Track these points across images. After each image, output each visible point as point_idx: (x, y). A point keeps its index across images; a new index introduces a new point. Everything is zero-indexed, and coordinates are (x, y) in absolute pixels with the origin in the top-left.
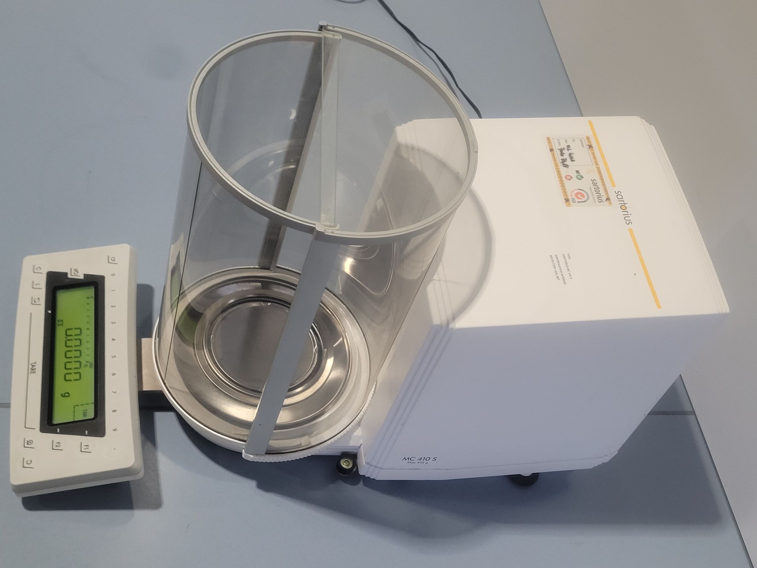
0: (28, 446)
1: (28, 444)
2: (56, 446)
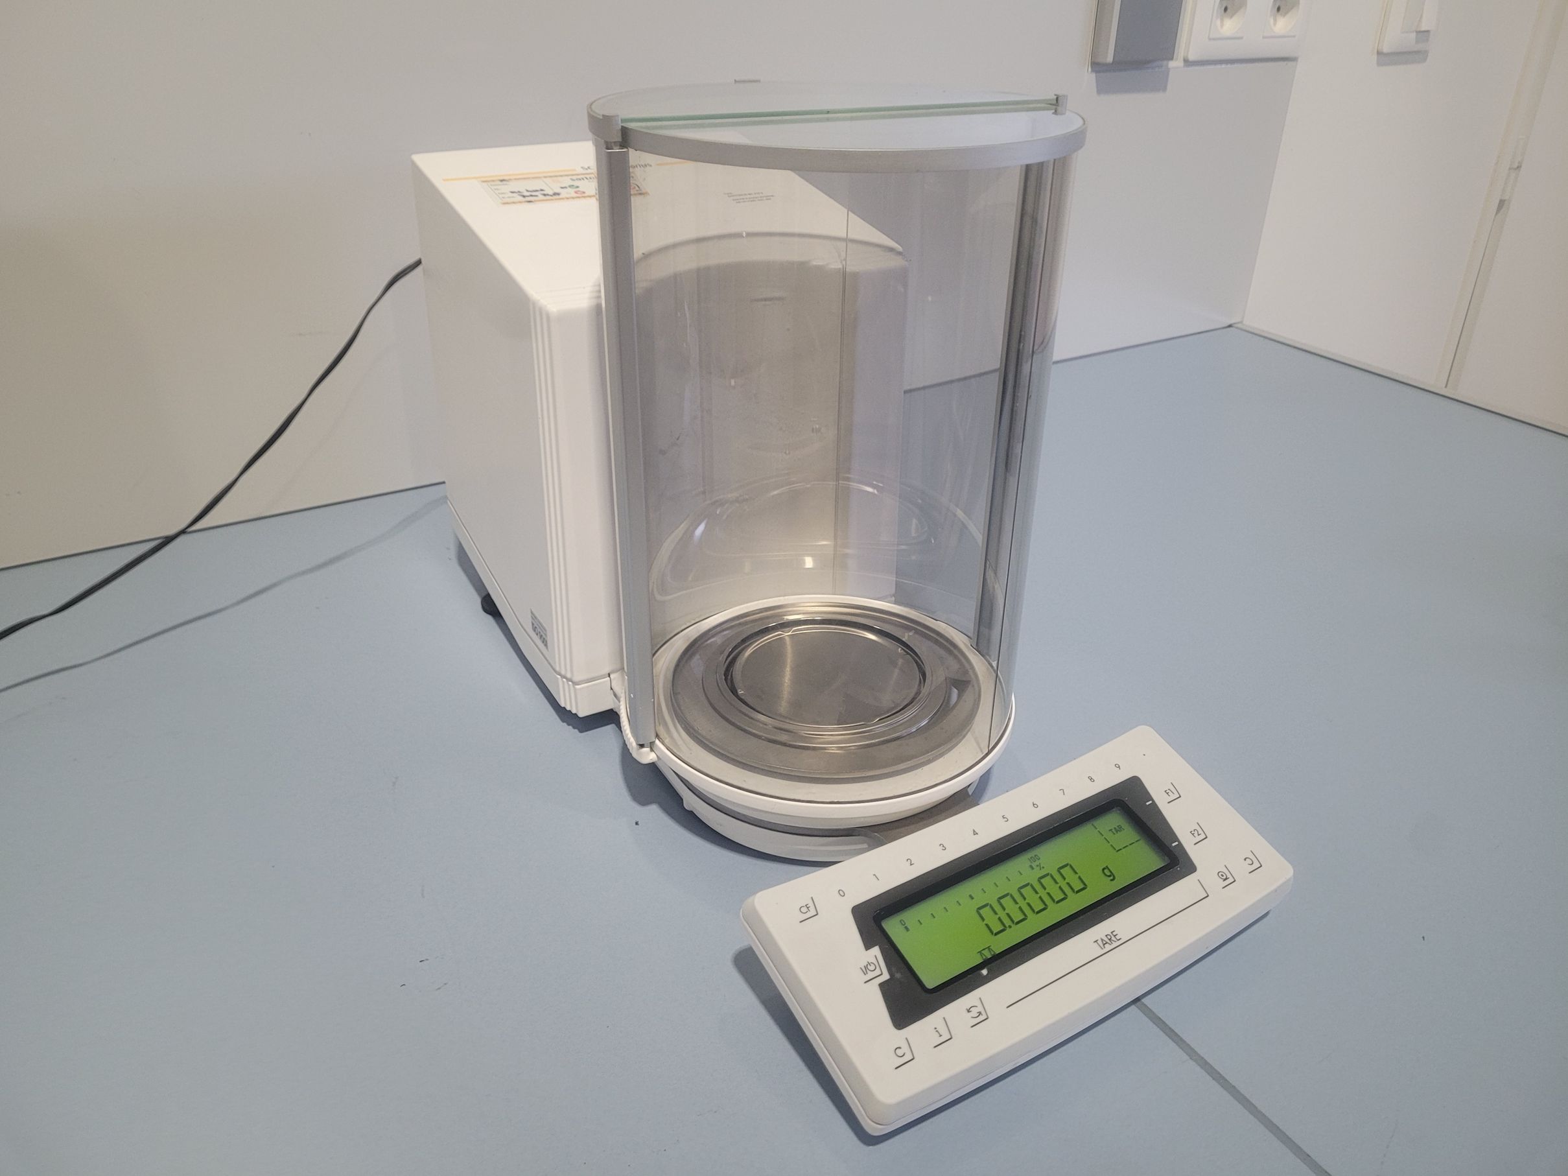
0: (1229, 875)
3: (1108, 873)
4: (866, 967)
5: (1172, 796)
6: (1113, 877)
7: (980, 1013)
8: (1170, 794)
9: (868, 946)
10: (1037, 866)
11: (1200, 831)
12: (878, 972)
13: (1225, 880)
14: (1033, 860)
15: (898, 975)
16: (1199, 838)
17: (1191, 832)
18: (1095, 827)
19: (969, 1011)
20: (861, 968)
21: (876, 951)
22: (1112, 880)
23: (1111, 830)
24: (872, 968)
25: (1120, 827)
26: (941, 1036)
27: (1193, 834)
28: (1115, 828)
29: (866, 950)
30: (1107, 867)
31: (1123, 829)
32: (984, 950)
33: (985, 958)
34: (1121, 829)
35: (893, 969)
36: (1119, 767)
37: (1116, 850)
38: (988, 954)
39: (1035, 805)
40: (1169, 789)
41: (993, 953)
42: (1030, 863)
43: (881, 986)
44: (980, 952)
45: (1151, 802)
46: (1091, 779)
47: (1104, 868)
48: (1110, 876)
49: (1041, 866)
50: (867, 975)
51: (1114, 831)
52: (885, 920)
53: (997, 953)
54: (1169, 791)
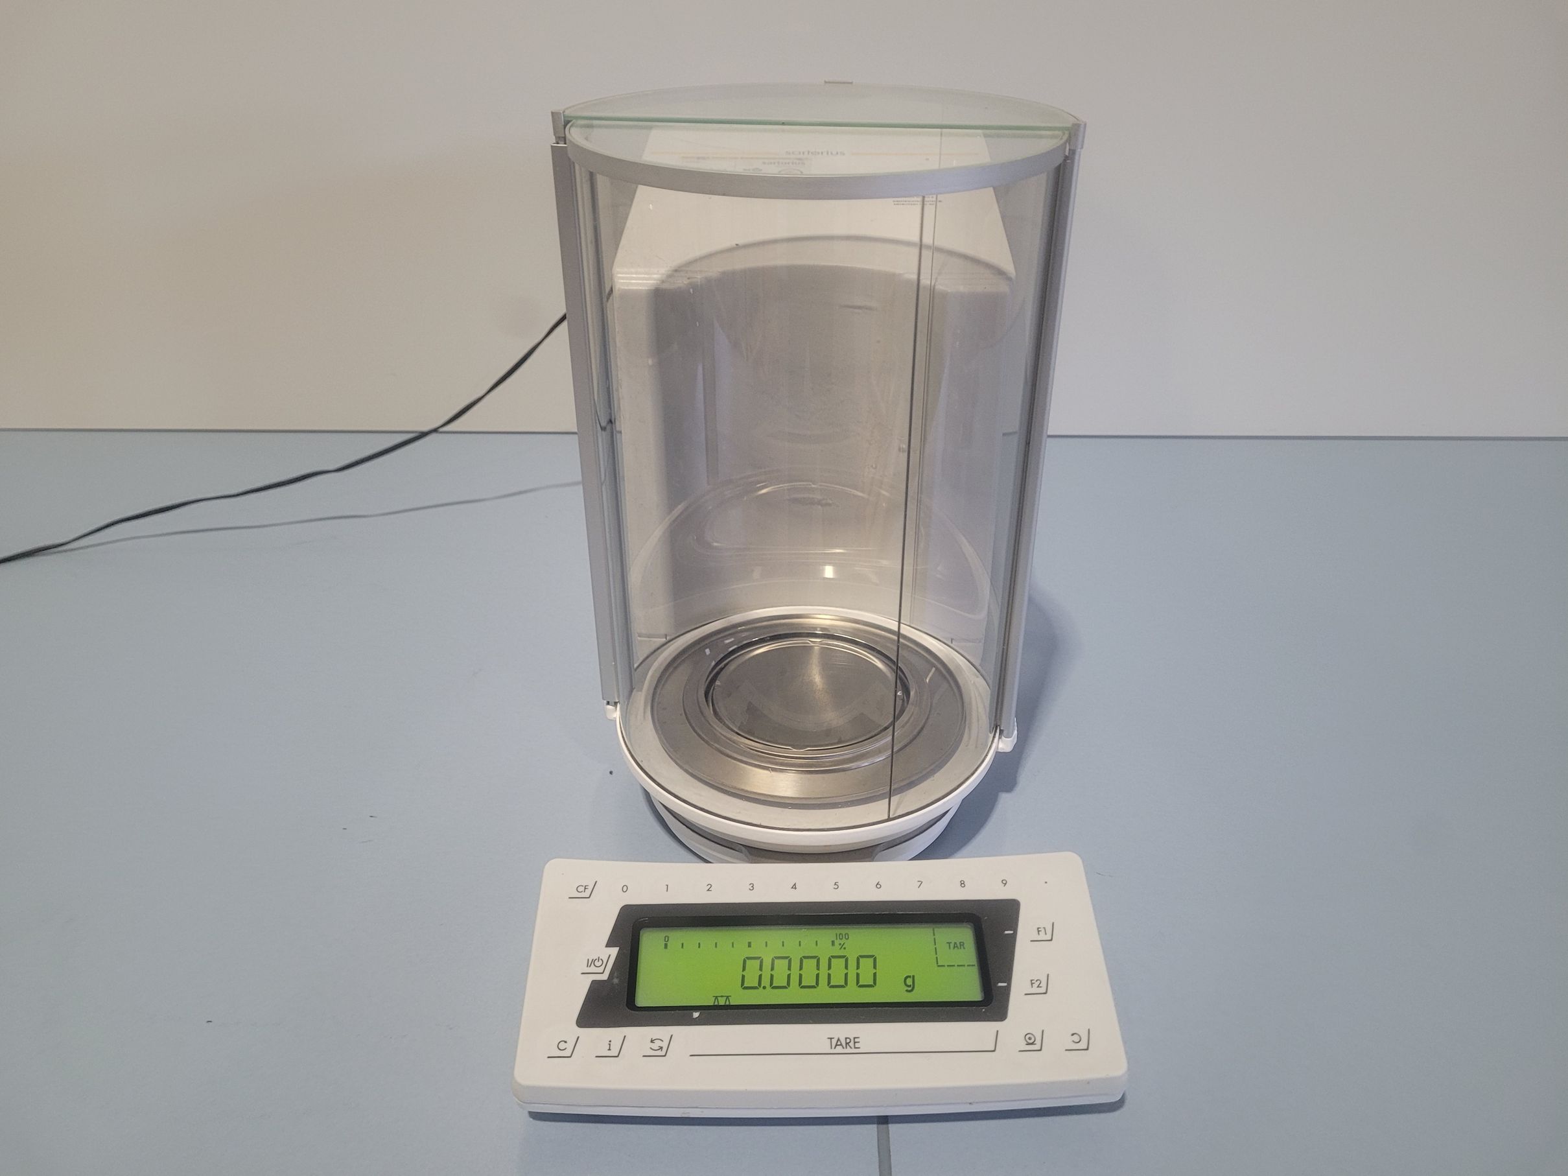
0: (1038, 1042)
2: (1038, 987)
3: (909, 981)
4: (593, 961)
5: (1042, 936)
6: (911, 989)
7: (661, 1048)
8: (1042, 933)
9: (608, 945)
10: (840, 944)
11: (1044, 984)
12: (600, 970)
13: (1029, 1044)
14: (840, 937)
15: (616, 981)
16: (1035, 990)
17: (1031, 981)
18: (934, 933)
19: (652, 1041)
20: (587, 960)
21: (614, 951)
22: (907, 991)
23: (949, 943)
24: (597, 964)
25: (962, 944)
26: (609, 1049)
27: (1032, 984)
28: (955, 943)
29: (606, 946)
30: (913, 976)
31: (964, 948)
32: (722, 996)
33: (716, 1003)
34: (962, 947)
35: (616, 974)
36: (1005, 884)
37: (937, 963)
38: (722, 1002)
39: (878, 885)
40: (1044, 928)
41: (727, 1003)
42: (834, 939)
43: (594, 982)
44: (716, 997)
45: (1012, 932)
46: (962, 884)
47: (910, 977)
48: (909, 986)
49: (842, 946)
50: (589, 968)
51: (952, 945)
52: (649, 929)
53: (731, 1004)
54: (1043, 930)
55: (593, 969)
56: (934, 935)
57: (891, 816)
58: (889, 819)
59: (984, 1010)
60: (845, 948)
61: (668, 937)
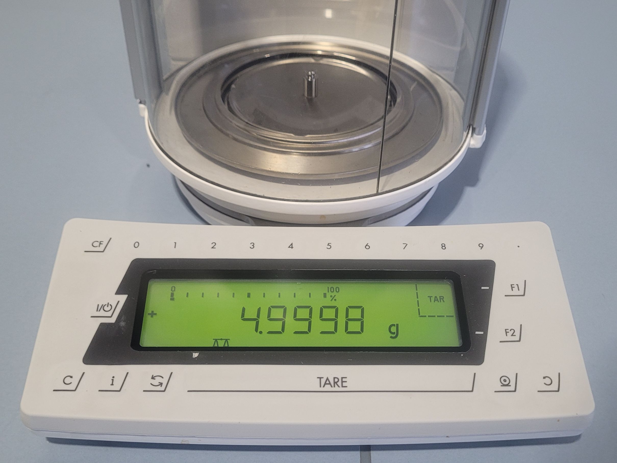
0: (513, 383)
1: (507, 385)
2: (512, 335)
3: (394, 329)
4: (103, 306)
5: (515, 292)
6: (395, 335)
7: (161, 384)
8: (516, 289)
9: (118, 292)
10: (331, 296)
11: (517, 333)
12: (109, 314)
13: (504, 385)
14: (332, 290)
15: (122, 324)
16: (509, 338)
17: (506, 330)
18: (416, 288)
19: (153, 378)
20: (98, 305)
21: (123, 298)
22: (391, 337)
23: (430, 297)
24: (106, 308)
25: (442, 298)
26: (112, 384)
27: (506, 333)
28: (436, 297)
29: (116, 294)
30: (397, 325)
31: (444, 301)
32: (221, 339)
33: (216, 345)
34: (442, 300)
35: (123, 318)
36: (482, 247)
37: (419, 314)
38: (221, 344)
39: (367, 246)
40: (517, 285)
41: (226, 345)
42: (326, 292)
43: (102, 325)
44: (216, 340)
45: (488, 288)
46: (443, 247)
47: (394, 325)
48: (394, 333)
49: (333, 298)
50: (98, 312)
51: (433, 299)
52: (157, 280)
53: (230, 346)
54: (516, 287)
55: (102, 313)
56: (417, 290)
57: (379, 191)
58: (377, 194)
59: (462, 355)
60: (335, 300)
61: (175, 287)
